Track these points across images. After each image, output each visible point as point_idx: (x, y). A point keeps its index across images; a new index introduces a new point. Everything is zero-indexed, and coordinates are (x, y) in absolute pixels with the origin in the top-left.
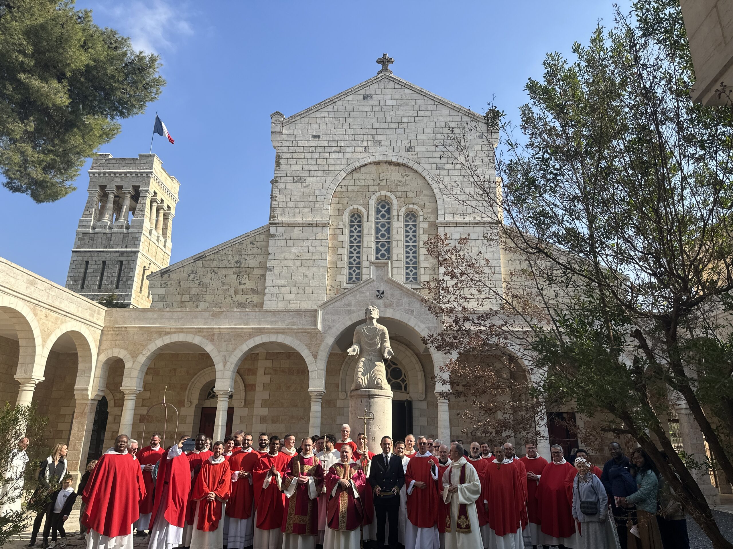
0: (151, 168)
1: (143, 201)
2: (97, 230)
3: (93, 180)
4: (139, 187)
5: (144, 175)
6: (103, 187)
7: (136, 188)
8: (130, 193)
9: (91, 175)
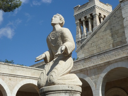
0: (95, 4)
1: (95, 19)
2: (82, 39)
3: (76, 18)
4: (92, 14)
5: (93, 8)
6: (80, 20)
7: (91, 15)
8: (90, 18)
9: (75, 17)
